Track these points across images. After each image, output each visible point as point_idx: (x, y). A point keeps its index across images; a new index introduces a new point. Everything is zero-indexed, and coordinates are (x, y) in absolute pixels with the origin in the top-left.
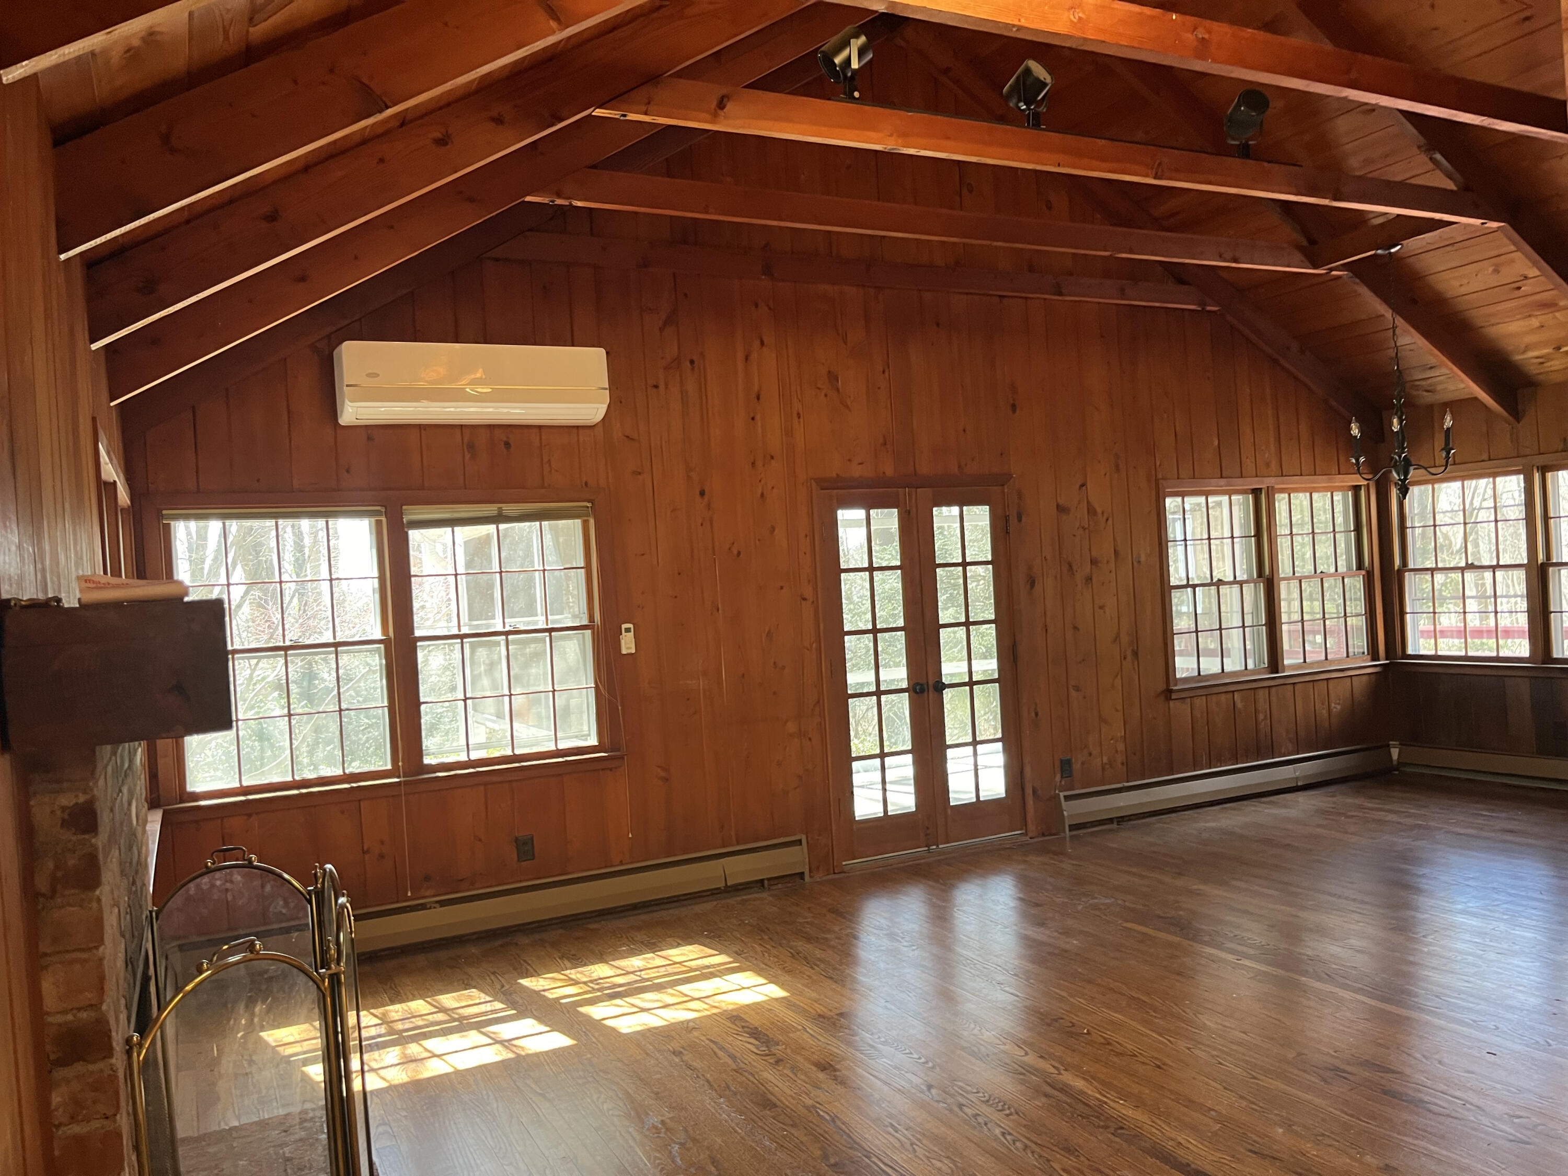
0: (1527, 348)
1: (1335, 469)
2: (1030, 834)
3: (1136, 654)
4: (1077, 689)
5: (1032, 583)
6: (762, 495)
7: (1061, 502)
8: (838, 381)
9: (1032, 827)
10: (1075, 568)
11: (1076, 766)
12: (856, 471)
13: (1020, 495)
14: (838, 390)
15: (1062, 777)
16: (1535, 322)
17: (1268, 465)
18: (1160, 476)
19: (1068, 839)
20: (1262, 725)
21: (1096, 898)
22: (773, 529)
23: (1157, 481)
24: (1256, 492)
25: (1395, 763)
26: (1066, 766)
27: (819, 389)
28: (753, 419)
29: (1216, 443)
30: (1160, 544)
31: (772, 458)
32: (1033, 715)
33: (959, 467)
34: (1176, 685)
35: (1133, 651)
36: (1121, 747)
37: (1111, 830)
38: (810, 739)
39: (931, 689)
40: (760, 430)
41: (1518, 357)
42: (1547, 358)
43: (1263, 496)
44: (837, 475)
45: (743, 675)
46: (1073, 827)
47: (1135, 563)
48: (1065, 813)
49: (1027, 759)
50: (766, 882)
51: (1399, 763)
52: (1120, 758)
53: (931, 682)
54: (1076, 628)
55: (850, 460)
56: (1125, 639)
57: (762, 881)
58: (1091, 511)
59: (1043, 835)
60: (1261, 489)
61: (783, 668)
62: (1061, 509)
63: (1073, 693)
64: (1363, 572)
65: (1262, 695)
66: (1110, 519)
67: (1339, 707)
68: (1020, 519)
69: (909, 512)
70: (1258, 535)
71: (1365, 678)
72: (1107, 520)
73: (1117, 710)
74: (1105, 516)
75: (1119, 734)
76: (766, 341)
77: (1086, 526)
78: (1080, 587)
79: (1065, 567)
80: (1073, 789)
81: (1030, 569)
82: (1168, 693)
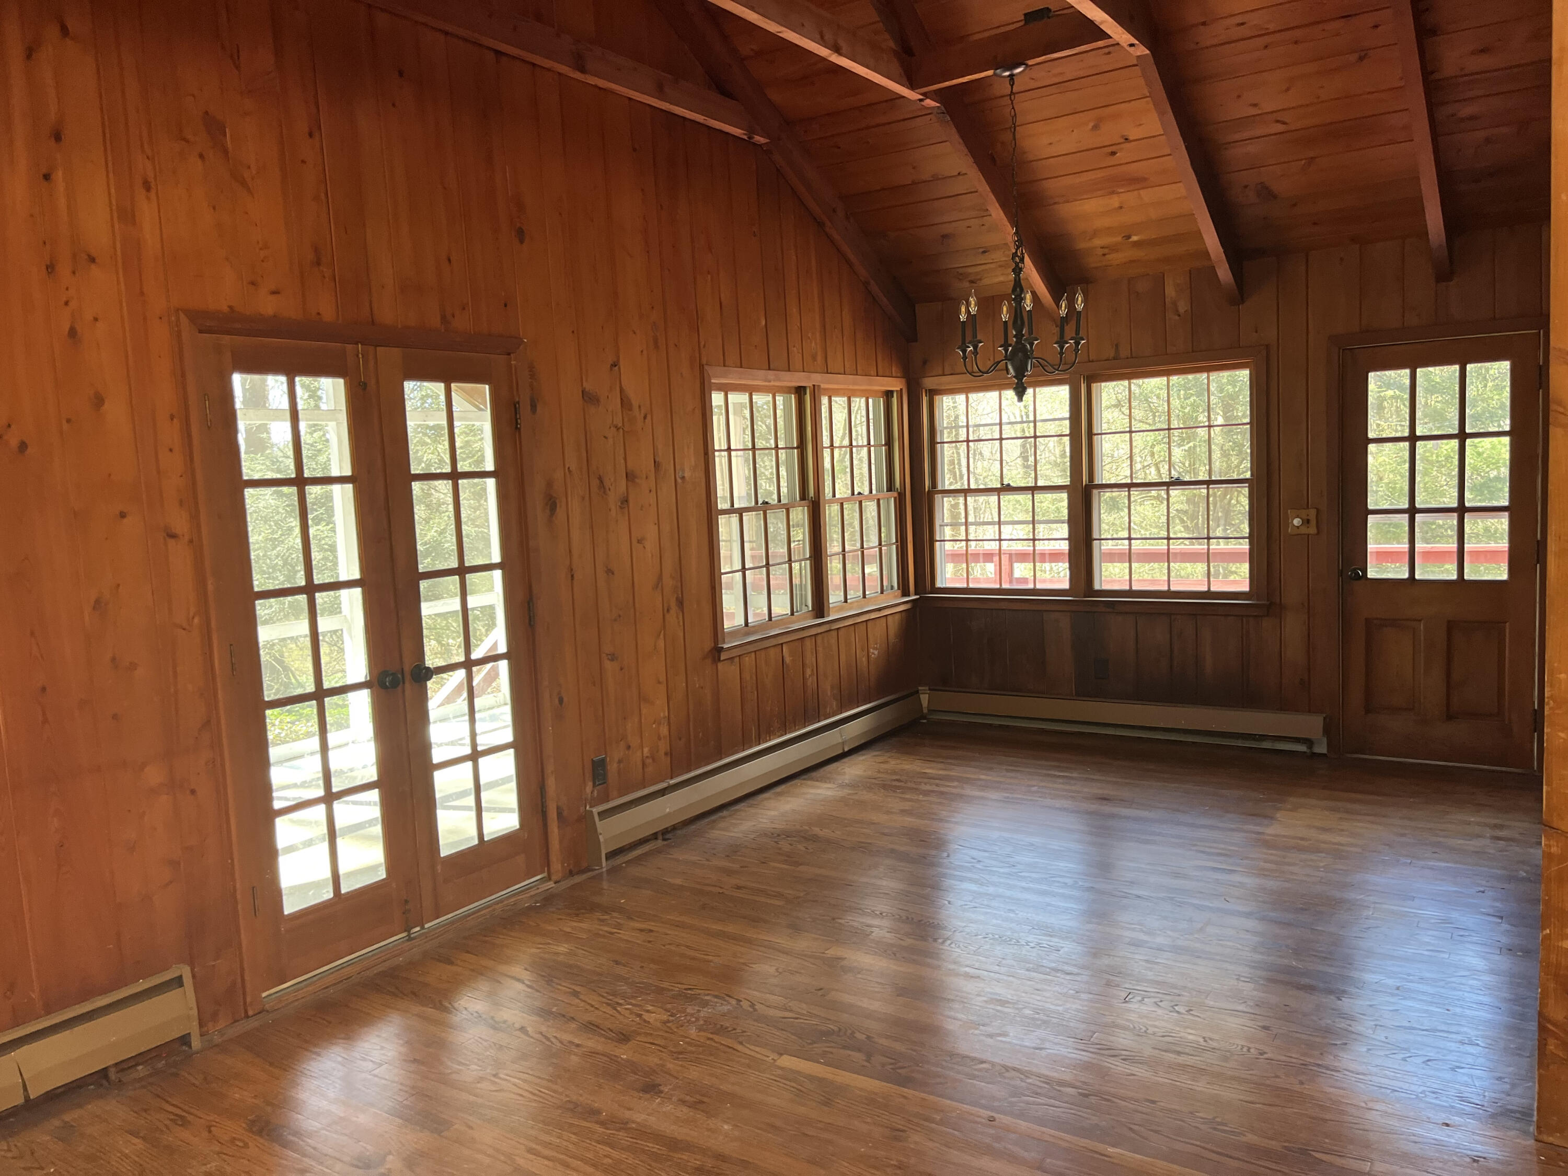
1: (873, 372)
2: (554, 878)
3: (680, 603)
4: (613, 657)
5: (552, 504)
6: (72, 333)
7: (588, 386)
8: (225, 135)
9: (557, 866)
10: (607, 483)
11: (612, 768)
12: (267, 305)
13: (531, 368)
14: (225, 151)
15: (594, 785)
16: (1115, 201)
17: (814, 358)
18: (704, 361)
19: (605, 875)
20: (809, 682)
23: (701, 367)
24: (800, 391)
25: (925, 711)
26: (598, 770)
27: (187, 141)
28: (47, 177)
30: (706, 453)
31: (92, 260)
32: (557, 701)
34: (724, 643)
35: (677, 599)
36: (664, 730)
37: (658, 851)
39: (408, 677)
40: (62, 202)
41: (1082, 245)
42: (1113, 248)
43: (808, 397)
44: (230, 307)
46: (611, 855)
47: (679, 481)
48: (601, 838)
49: (550, 768)
52: (663, 746)
53: (407, 669)
54: (610, 572)
55: (253, 283)
56: (668, 582)
57: (104, 1072)
58: (625, 403)
59: (571, 874)
60: (805, 388)
62: (589, 398)
63: (608, 665)
64: (895, 494)
65: (809, 644)
66: (649, 417)
67: (876, 652)
68: (534, 407)
69: (365, 384)
70: (801, 446)
72: (645, 418)
73: (659, 683)
74: (643, 412)
75: (662, 715)
77: (620, 425)
78: (613, 513)
79: (595, 483)
80: (607, 800)
81: (550, 484)
82: (717, 651)
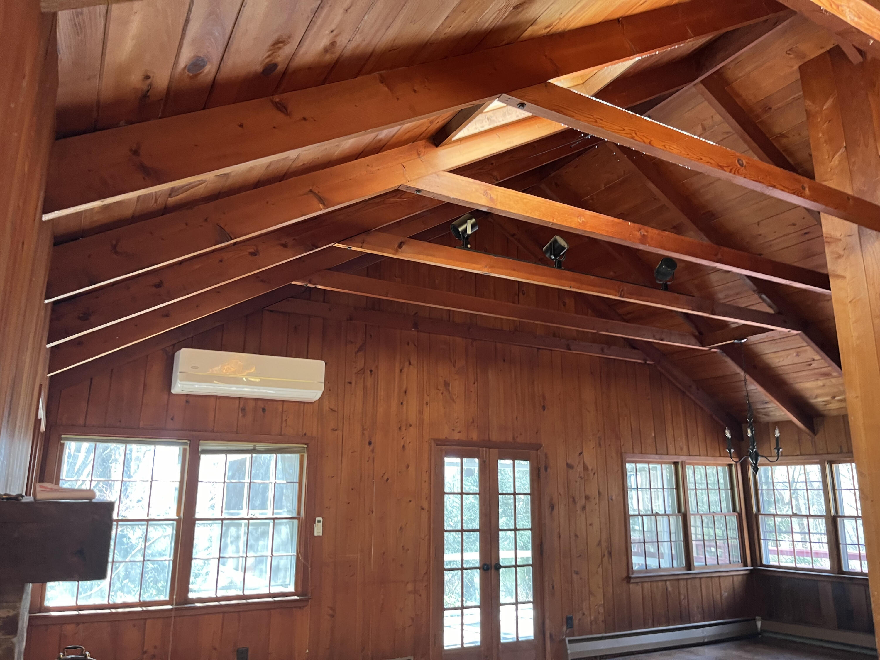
0: (817, 396)
1: (718, 454)
3: (610, 554)
4: (577, 573)
5: (552, 507)
6: (404, 446)
7: (569, 461)
8: (449, 386)
10: (576, 500)
11: (576, 622)
12: (457, 436)
13: (546, 455)
14: (449, 391)
15: (567, 628)
16: (820, 383)
17: (682, 449)
18: (623, 451)
20: (683, 602)
22: (408, 466)
23: (621, 454)
24: (676, 464)
25: (759, 630)
26: (569, 621)
27: (439, 389)
28: (402, 403)
29: (653, 435)
30: (623, 490)
31: (411, 426)
32: (551, 587)
33: (514, 438)
34: (633, 574)
35: (608, 551)
36: (601, 610)
38: (420, 595)
39: (493, 567)
40: (405, 410)
41: (813, 401)
42: (827, 403)
43: (680, 467)
44: (446, 437)
45: (384, 553)
47: (610, 501)
48: (569, 651)
49: (547, 615)
51: (761, 630)
52: (601, 618)
53: (493, 564)
54: (576, 536)
55: (453, 430)
56: (604, 544)
58: (586, 468)
60: (678, 462)
61: (408, 550)
62: (569, 466)
63: (575, 576)
64: (736, 514)
65: (682, 583)
66: (596, 474)
67: (726, 594)
68: (546, 469)
69: (485, 461)
70: (677, 488)
71: (740, 577)
72: (594, 474)
73: (599, 588)
74: (593, 472)
75: (600, 603)
76: (412, 362)
77: (583, 477)
78: (579, 512)
79: (571, 500)
80: (573, 636)
81: (551, 499)
82: (628, 579)
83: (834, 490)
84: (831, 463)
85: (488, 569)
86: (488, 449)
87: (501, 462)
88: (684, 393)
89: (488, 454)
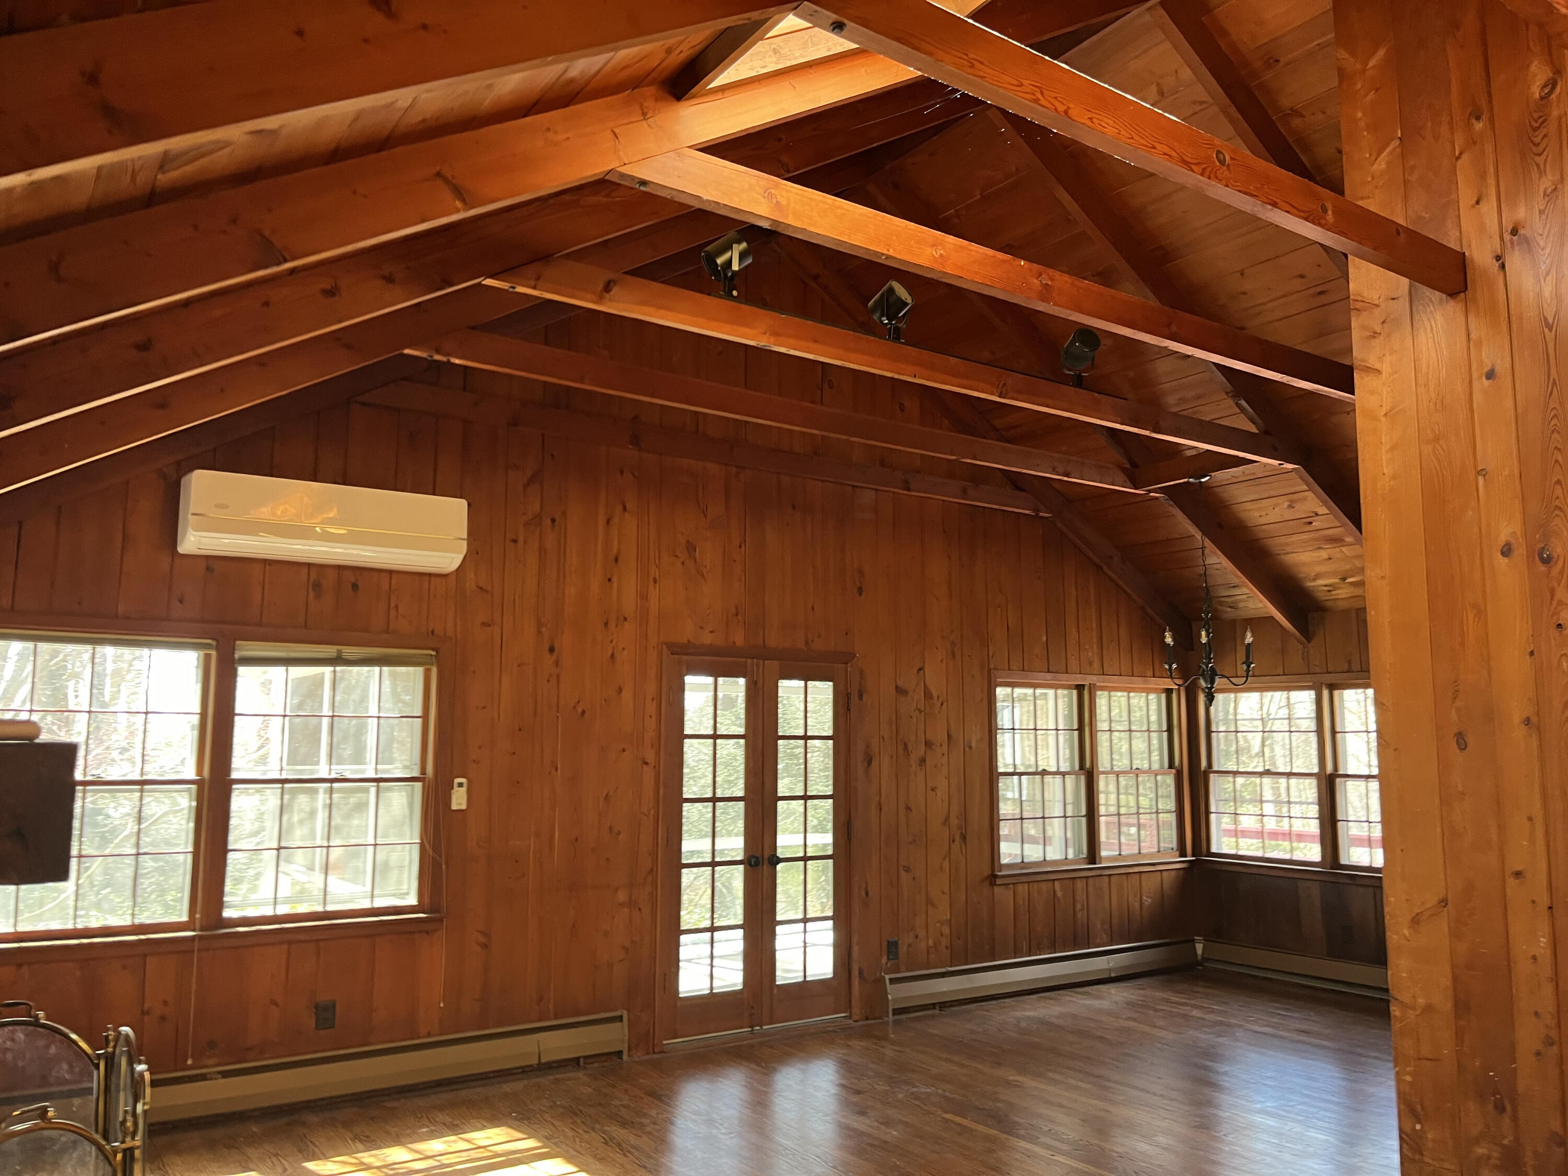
0: (1317, 577)
1: (1150, 673)
2: (855, 1018)
3: (964, 837)
4: (907, 869)
5: (869, 761)
6: (613, 655)
7: (900, 683)
8: (695, 551)
9: (856, 1011)
10: (910, 748)
11: (903, 949)
12: (707, 639)
13: (862, 673)
14: (695, 561)
15: (888, 959)
16: (1324, 554)
17: (1091, 663)
18: (992, 666)
19: (891, 1024)
20: (1079, 915)
21: (917, 1087)
22: (620, 690)
23: (989, 670)
24: (1080, 688)
25: (1199, 958)
26: (892, 948)
27: (676, 556)
28: (609, 580)
29: (1044, 639)
30: (990, 731)
31: (625, 619)
32: (864, 894)
33: (807, 643)
34: (1000, 871)
35: (961, 834)
36: (946, 930)
37: (933, 1016)
38: (640, 909)
39: (766, 861)
40: (615, 592)
41: (1309, 584)
42: (1333, 587)
43: (1086, 693)
44: (688, 641)
45: (577, 839)
46: (897, 1012)
47: (967, 749)
48: (890, 997)
49: (855, 939)
50: (582, 1060)
51: (1203, 958)
52: (945, 942)
53: (766, 856)
54: (908, 808)
55: (702, 628)
56: (954, 822)
57: (578, 1059)
58: (928, 695)
59: (867, 1019)
60: (1084, 685)
61: (619, 833)
62: (900, 691)
63: (903, 873)
64: (1174, 771)
65: (1080, 885)
66: (945, 704)
67: (1149, 900)
68: (861, 696)
69: (756, 682)
70: (1081, 729)
71: (1173, 873)
72: (942, 704)
73: (944, 893)
74: (940, 701)
75: (945, 918)
76: (628, 505)
77: (923, 709)
78: (914, 768)
79: (901, 748)
80: (898, 972)
81: (868, 746)
82: (993, 878)
83: (1334, 732)
84: (1332, 687)
85: (757, 864)
86: (761, 662)
87: (784, 684)
88: (1099, 567)
89: (761, 671)
